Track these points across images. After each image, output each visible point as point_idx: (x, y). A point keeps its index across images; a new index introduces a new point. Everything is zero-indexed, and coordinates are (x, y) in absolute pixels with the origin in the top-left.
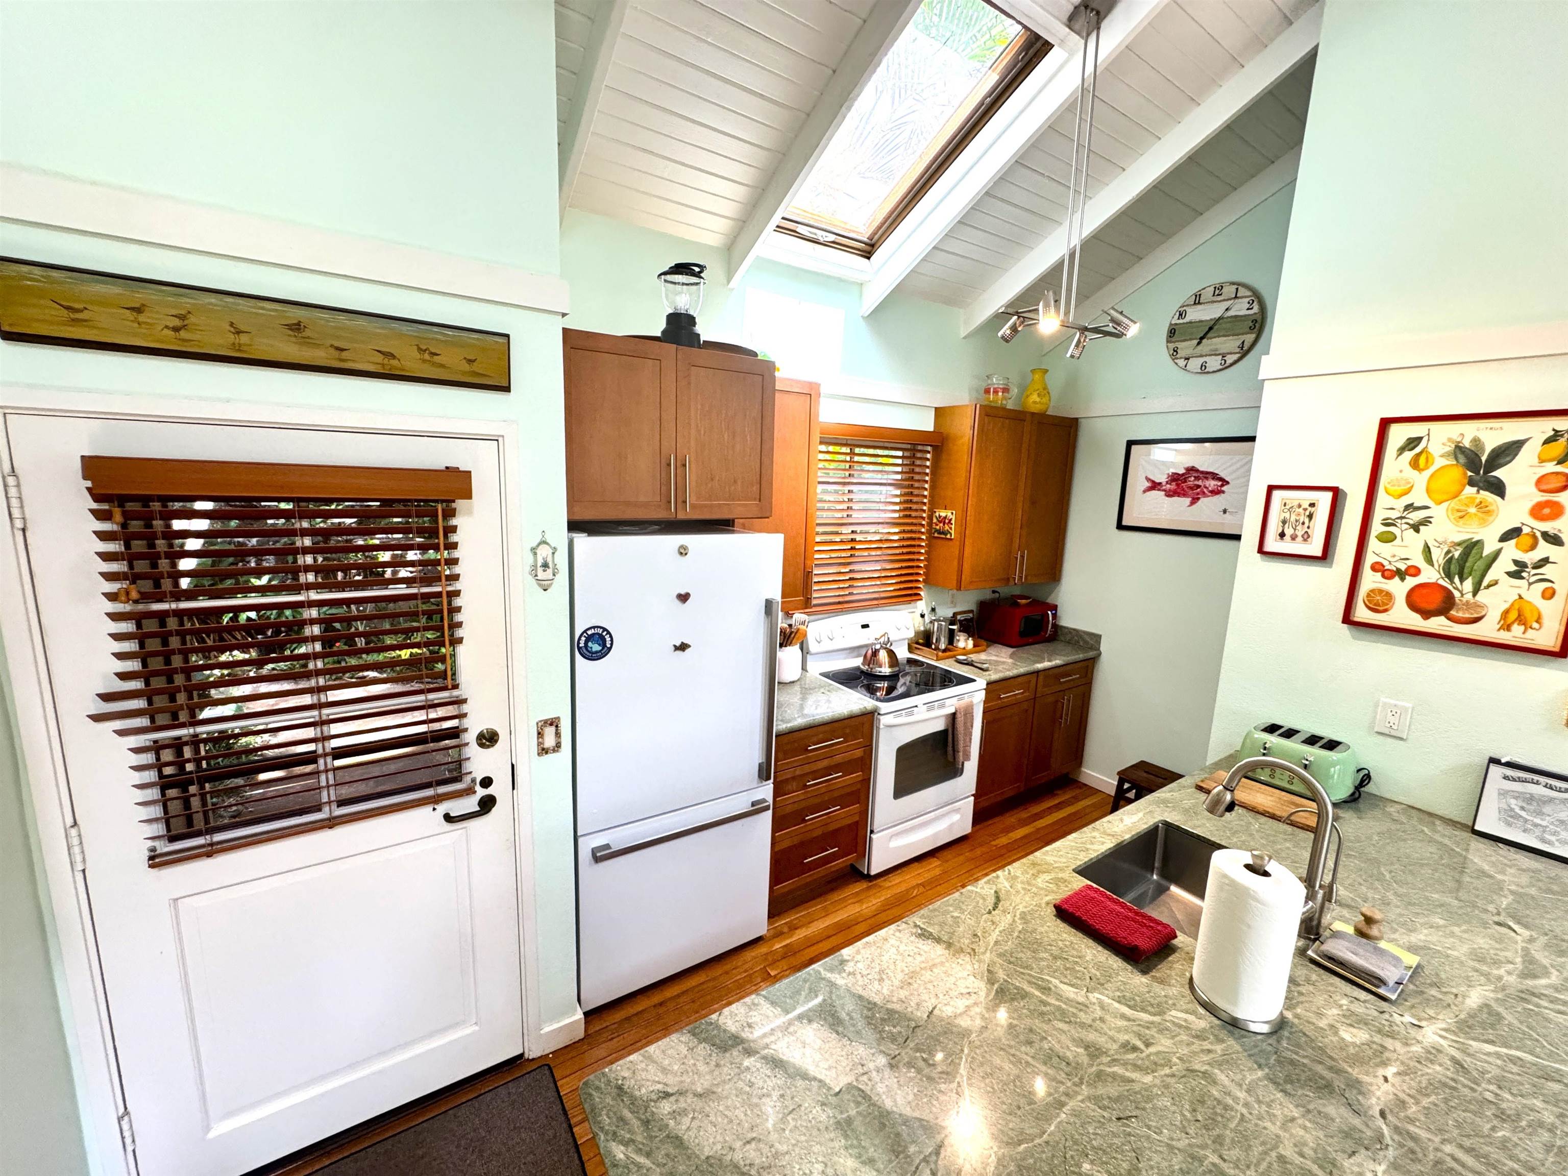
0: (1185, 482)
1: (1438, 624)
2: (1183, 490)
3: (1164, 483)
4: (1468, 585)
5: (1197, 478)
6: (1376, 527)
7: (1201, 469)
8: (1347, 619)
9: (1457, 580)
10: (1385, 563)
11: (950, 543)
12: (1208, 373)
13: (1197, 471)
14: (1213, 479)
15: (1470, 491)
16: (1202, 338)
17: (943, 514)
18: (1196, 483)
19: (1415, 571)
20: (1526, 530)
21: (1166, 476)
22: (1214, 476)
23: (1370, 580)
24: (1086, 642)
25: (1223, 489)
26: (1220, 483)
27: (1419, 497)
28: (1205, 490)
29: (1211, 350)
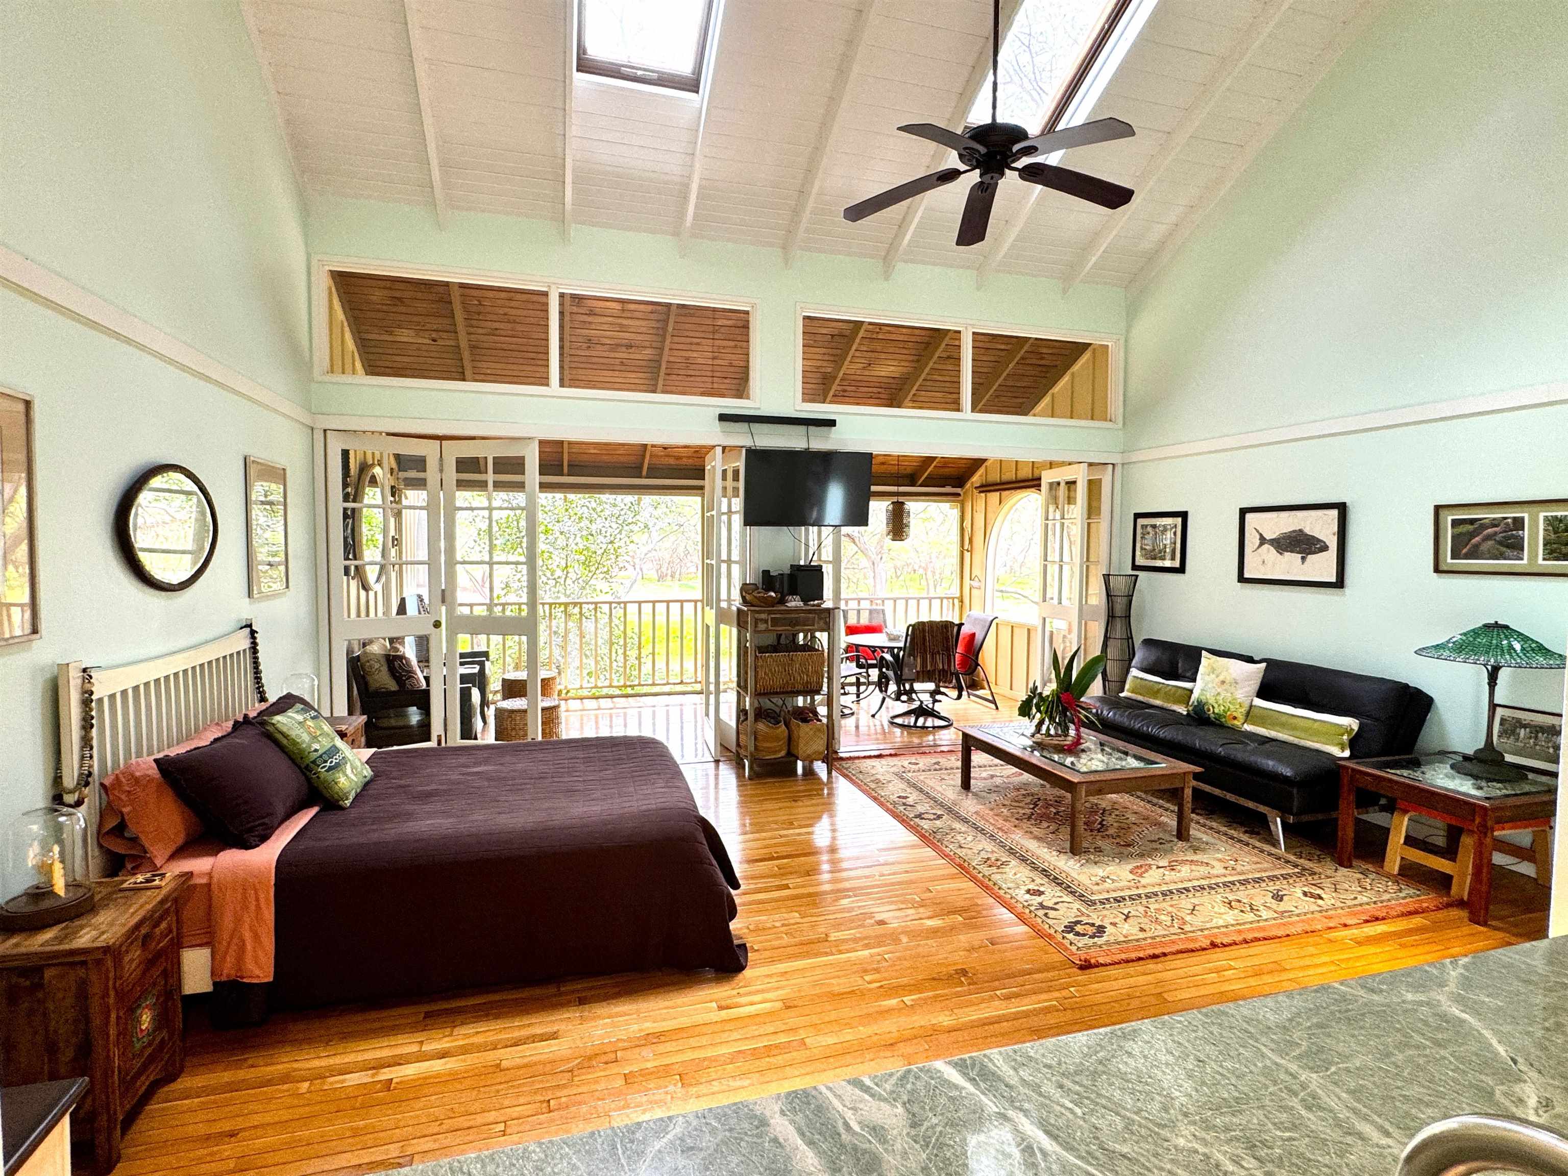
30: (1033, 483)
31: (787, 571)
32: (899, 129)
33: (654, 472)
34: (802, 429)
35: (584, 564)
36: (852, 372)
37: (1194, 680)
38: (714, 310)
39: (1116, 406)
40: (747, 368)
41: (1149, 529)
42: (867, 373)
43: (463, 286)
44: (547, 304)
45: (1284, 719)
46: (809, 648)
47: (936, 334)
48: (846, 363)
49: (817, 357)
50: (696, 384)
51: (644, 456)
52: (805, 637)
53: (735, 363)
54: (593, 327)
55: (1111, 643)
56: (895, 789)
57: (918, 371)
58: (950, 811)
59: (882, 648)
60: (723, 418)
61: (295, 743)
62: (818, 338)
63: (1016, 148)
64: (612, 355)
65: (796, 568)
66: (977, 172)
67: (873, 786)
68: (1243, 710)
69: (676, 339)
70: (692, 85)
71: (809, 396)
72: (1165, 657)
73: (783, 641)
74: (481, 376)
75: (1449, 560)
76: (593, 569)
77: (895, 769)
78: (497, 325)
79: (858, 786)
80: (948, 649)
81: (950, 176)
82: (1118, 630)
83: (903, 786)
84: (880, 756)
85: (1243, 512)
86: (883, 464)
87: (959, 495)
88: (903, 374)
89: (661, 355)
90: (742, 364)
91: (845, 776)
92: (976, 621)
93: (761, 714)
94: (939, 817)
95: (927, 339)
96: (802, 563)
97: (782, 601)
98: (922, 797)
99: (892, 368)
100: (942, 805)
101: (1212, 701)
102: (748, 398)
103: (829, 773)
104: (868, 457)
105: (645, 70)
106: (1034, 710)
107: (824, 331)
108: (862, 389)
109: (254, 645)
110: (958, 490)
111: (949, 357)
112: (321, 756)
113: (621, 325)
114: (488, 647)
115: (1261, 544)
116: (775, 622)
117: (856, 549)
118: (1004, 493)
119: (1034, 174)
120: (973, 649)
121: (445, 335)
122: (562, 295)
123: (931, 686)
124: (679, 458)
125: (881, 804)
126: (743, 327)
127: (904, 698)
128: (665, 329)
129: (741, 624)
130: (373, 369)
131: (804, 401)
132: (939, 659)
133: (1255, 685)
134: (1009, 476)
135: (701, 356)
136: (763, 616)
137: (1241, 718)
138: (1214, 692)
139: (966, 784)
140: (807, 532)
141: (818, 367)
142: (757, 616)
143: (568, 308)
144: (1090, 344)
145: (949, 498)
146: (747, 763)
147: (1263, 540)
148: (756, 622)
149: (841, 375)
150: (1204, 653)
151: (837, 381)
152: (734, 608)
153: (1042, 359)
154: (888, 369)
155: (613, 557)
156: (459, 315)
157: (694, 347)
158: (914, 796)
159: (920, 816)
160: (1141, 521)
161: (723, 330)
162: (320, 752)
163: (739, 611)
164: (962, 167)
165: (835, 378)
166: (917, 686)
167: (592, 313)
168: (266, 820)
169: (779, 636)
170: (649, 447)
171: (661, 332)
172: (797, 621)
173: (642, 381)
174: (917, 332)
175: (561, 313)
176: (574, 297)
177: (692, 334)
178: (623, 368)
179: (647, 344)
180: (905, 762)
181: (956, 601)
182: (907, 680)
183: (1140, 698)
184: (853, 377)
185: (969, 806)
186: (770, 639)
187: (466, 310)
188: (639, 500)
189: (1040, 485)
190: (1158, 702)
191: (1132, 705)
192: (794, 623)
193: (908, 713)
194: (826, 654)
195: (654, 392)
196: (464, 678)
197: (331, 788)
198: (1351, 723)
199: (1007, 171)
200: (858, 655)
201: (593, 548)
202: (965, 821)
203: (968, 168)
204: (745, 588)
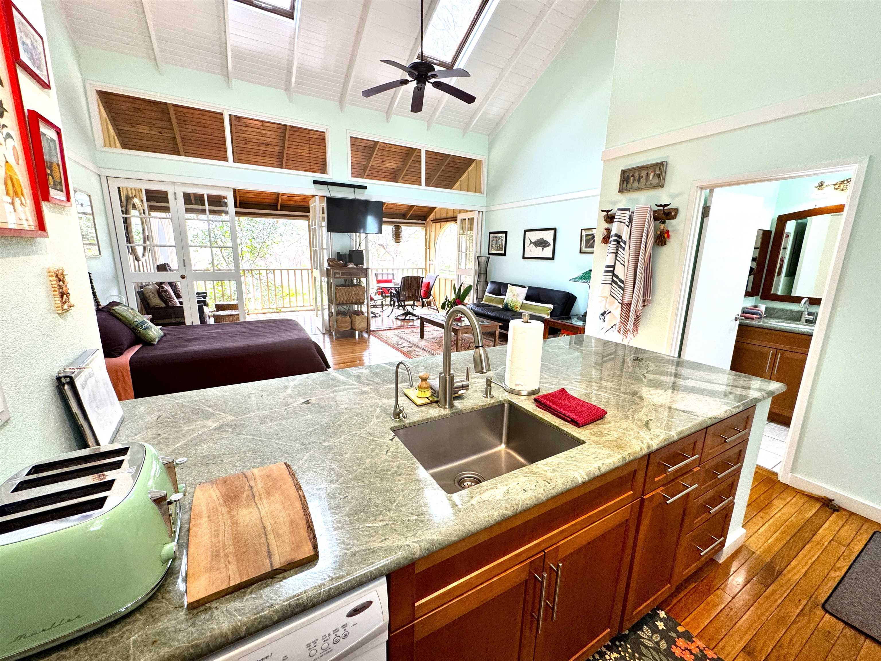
30: (454, 219)
31: (348, 253)
32: (381, 61)
33: (284, 208)
34: (352, 189)
35: (251, 252)
36: (375, 165)
37: (505, 295)
38: (309, 130)
39: (484, 187)
40: (326, 159)
41: (494, 238)
42: (382, 166)
43: (174, 105)
44: (223, 119)
45: (531, 306)
46: (359, 285)
47: (411, 150)
48: (372, 160)
49: (359, 156)
50: (302, 166)
51: (278, 200)
52: (357, 281)
53: (320, 157)
54: (248, 133)
55: (479, 283)
56: (394, 340)
57: (405, 165)
58: (415, 345)
59: (391, 288)
60: (315, 182)
61: (126, 318)
62: (359, 147)
63: (430, 74)
64: (259, 148)
65: (352, 251)
66: (416, 81)
67: (386, 339)
68: (520, 304)
69: (291, 143)
70: (290, 15)
71: (354, 175)
72: (497, 287)
73: (347, 283)
74: (188, 154)
75: (584, 249)
76: (256, 255)
77: (395, 333)
78: (195, 128)
79: (380, 339)
80: (418, 287)
81: (405, 82)
82: (482, 279)
83: (398, 338)
84: (390, 329)
85: (525, 231)
86: (391, 208)
87: (424, 224)
88: (398, 167)
89: (283, 150)
90: (323, 157)
91: (375, 336)
92: (431, 277)
93: (338, 313)
94: (410, 347)
95: (407, 152)
96: (354, 249)
97: (346, 265)
98: (405, 341)
99: (392, 164)
100: (412, 344)
101: (510, 302)
102: (327, 174)
103: (369, 336)
104: (381, 204)
105: (265, 3)
106: (446, 306)
107: (361, 144)
108: (380, 173)
110: (424, 222)
111: (417, 161)
112: (139, 323)
113: (262, 133)
114: (206, 290)
115: (530, 244)
116: (343, 274)
117: (385, 251)
118: (443, 223)
119: (438, 85)
120: (429, 289)
121: (166, 131)
122: (230, 116)
123: (411, 303)
124: (295, 202)
125: (389, 345)
126: (323, 139)
127: (401, 308)
128: (284, 137)
129: (328, 275)
130: (125, 146)
131: (352, 177)
132: (414, 291)
133: (524, 295)
134: (444, 216)
135: (304, 152)
136: (338, 271)
137: (519, 308)
138: (511, 299)
139: (422, 337)
140: (356, 235)
141: (359, 162)
142: (335, 271)
143: (234, 123)
144: (474, 160)
145: (419, 225)
146: (334, 333)
147: (531, 242)
148: (335, 273)
149: (370, 166)
150: (509, 285)
151: (368, 169)
152: (325, 269)
153: (456, 164)
154: (391, 165)
155: (265, 250)
156: (174, 121)
157: (299, 147)
158: (401, 341)
159: (403, 347)
160: (492, 235)
161: (313, 140)
162: (139, 322)
163: (327, 269)
164: (410, 79)
165: (367, 167)
166: (406, 303)
167: (247, 126)
168: (120, 347)
169: (346, 280)
170: (280, 195)
171: (282, 138)
172: (352, 274)
173: (274, 163)
174: (403, 148)
175: (231, 125)
176: (236, 117)
177: (298, 141)
178: (264, 155)
179: (276, 144)
180: (399, 331)
181: (424, 270)
182: (402, 301)
183: (487, 303)
184: (376, 167)
185: (422, 343)
186: (341, 281)
187: (177, 118)
188: (277, 221)
189: (457, 220)
190: (493, 304)
191: (484, 306)
192: (351, 274)
193: (403, 315)
194: (365, 287)
195: (281, 168)
196: (199, 302)
197: (147, 337)
198: (551, 306)
199: (427, 83)
200: (382, 292)
201: (256, 245)
202: (420, 348)
203: (413, 79)
204: (329, 260)
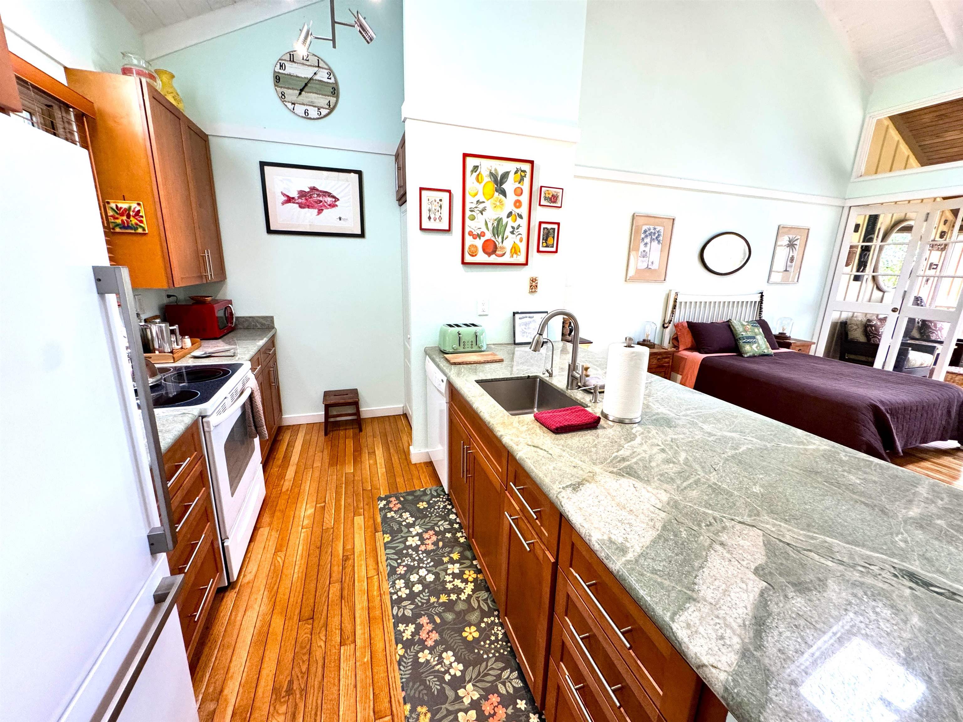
0: (311, 198)
1: (493, 259)
2: (311, 203)
3: (296, 198)
4: (500, 239)
5: (319, 195)
6: (468, 213)
7: (320, 189)
8: (463, 263)
9: (497, 237)
10: (473, 231)
11: (144, 238)
12: (310, 119)
13: (317, 190)
14: (329, 196)
15: (497, 194)
16: (302, 90)
17: (124, 205)
18: (319, 198)
19: (483, 234)
20: (513, 213)
21: (297, 193)
22: (329, 195)
23: (469, 240)
24: (262, 324)
25: (337, 203)
26: (334, 200)
27: (481, 198)
28: (325, 204)
29: (309, 102)
109: (761, 302)
